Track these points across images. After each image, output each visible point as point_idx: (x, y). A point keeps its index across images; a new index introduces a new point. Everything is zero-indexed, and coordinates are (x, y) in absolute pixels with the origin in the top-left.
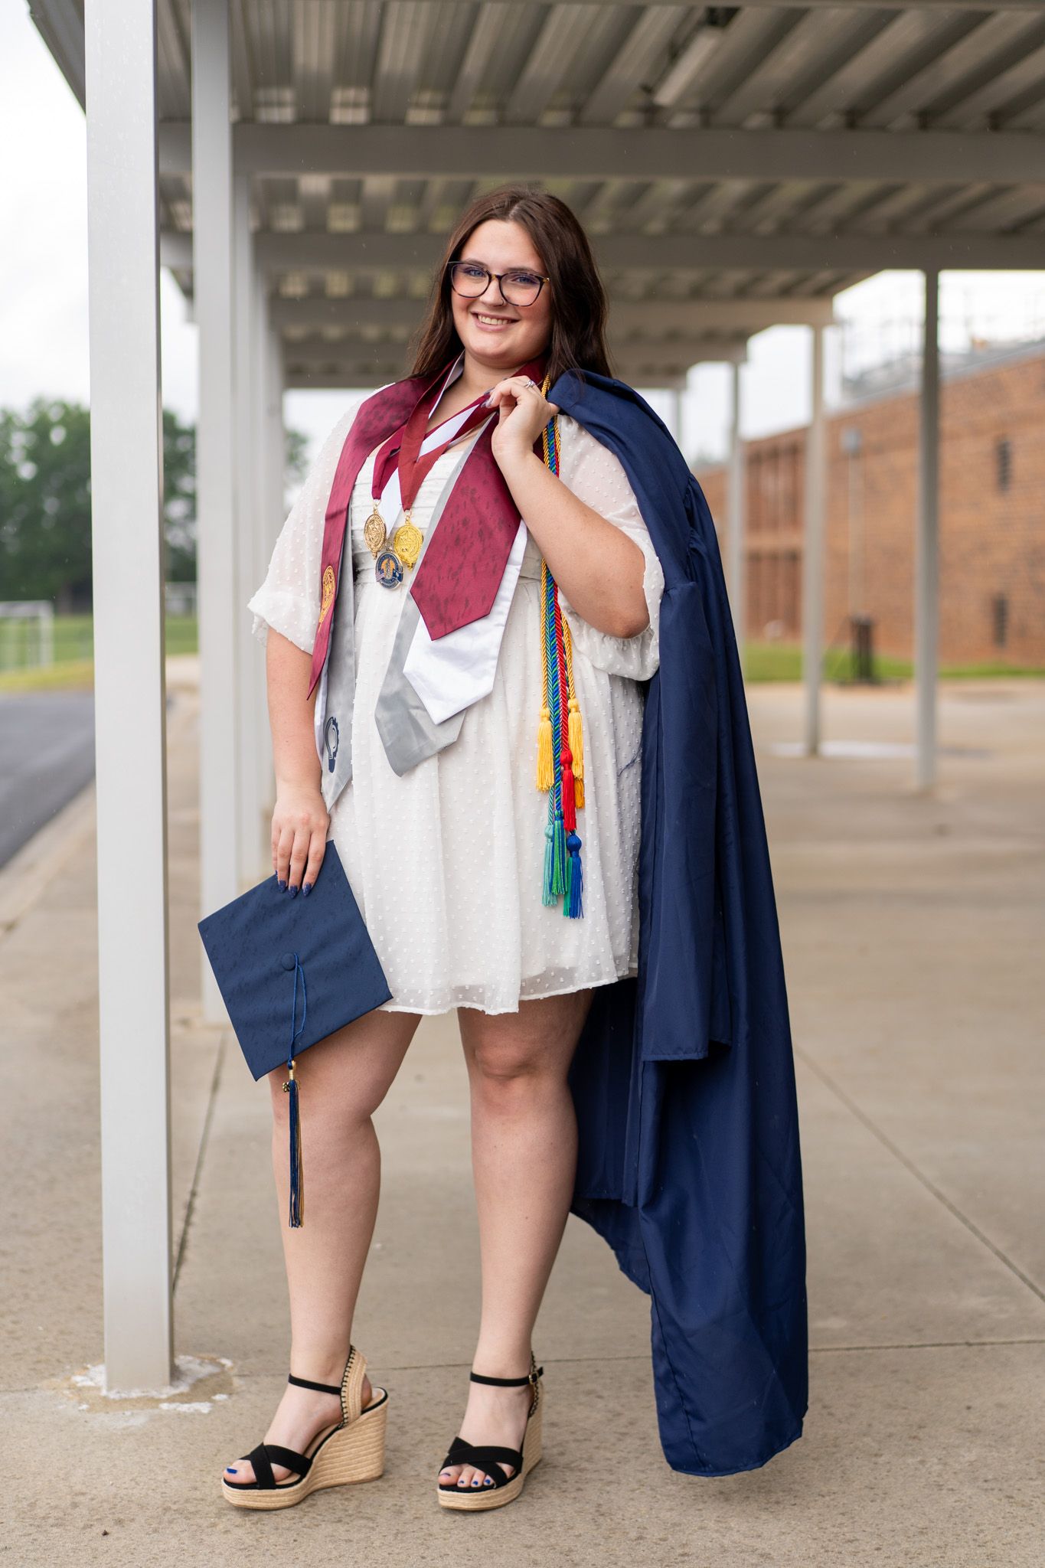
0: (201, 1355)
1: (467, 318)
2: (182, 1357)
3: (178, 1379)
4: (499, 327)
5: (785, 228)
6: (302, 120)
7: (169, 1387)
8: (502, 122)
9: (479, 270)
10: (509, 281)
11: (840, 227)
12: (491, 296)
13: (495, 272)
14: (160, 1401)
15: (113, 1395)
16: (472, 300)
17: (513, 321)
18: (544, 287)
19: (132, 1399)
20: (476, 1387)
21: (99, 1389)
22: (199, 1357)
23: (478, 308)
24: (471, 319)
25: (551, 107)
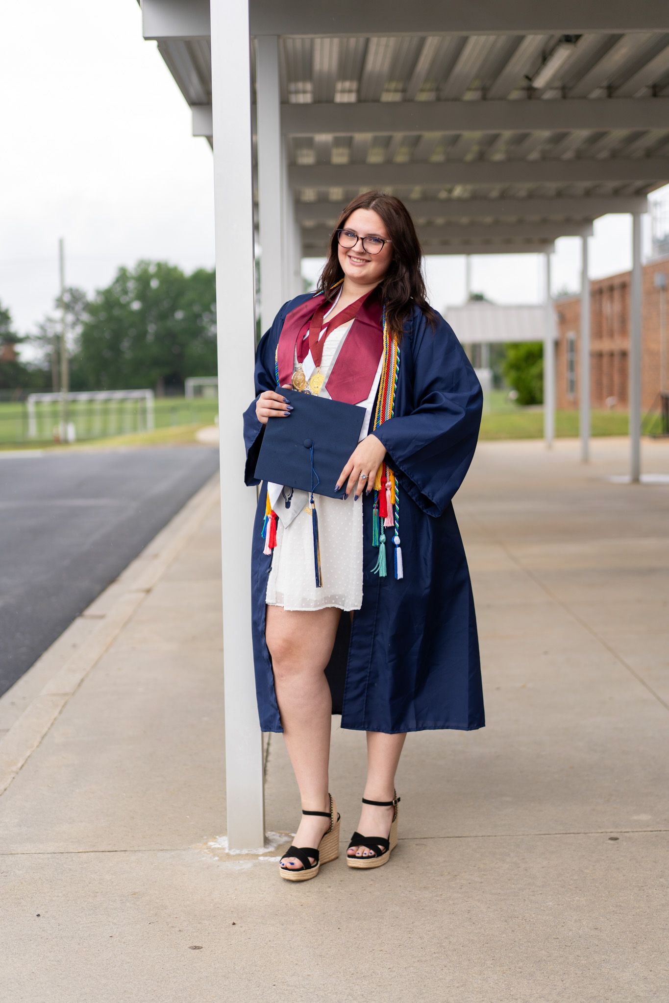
0: (281, 832)
1: (345, 258)
2: (269, 833)
3: (268, 844)
4: (361, 264)
5: (614, 155)
6: (317, 101)
7: (263, 848)
8: (438, 99)
9: (353, 234)
10: (368, 240)
11: (649, 153)
12: (358, 248)
13: (361, 236)
14: (258, 856)
15: (232, 853)
16: (348, 250)
17: (369, 261)
18: (385, 244)
19: (243, 855)
20: (366, 806)
21: (224, 849)
22: (279, 833)
23: (351, 254)
24: (348, 258)
25: (469, 89)
